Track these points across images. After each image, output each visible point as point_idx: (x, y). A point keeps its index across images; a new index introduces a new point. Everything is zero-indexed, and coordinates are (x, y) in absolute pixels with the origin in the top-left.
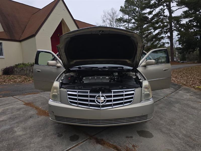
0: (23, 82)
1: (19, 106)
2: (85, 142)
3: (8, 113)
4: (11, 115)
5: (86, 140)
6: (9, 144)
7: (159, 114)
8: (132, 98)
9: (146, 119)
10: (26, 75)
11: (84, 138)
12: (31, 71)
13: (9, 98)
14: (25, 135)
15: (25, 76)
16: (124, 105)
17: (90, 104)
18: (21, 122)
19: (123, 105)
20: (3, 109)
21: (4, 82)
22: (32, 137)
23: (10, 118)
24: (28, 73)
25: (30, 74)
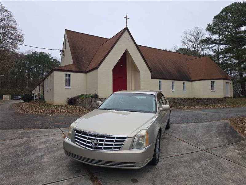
0: (78, 114)
1: (59, 138)
2: (82, 177)
3: (48, 143)
4: (49, 144)
5: (85, 175)
6: (35, 167)
7: (171, 168)
8: (122, 144)
9: (134, 167)
10: (85, 106)
11: (85, 174)
12: (89, 103)
13: (57, 130)
14: (48, 162)
15: (84, 108)
16: (113, 150)
17: (87, 145)
18: (52, 151)
19: (111, 150)
20: (46, 139)
21: (64, 112)
22: (51, 165)
23: (47, 148)
24: (86, 105)
25: (88, 107)
